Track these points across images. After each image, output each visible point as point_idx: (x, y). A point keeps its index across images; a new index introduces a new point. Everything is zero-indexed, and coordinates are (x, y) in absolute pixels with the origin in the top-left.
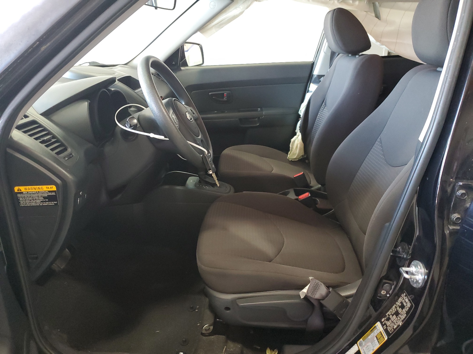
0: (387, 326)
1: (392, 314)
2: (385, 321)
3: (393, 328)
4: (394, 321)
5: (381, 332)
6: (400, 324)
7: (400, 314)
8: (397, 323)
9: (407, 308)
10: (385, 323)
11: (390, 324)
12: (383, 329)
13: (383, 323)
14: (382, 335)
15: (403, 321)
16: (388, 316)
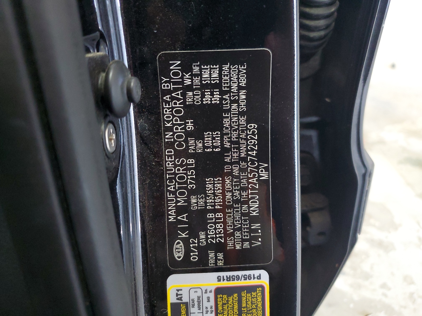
0: (220, 247)
1: (192, 192)
2: (193, 244)
3: (253, 220)
4: (229, 195)
5: (219, 291)
6: (265, 176)
7: (228, 150)
8: (245, 189)
9: (237, 101)
10: (198, 248)
11: (225, 223)
12: (215, 275)
13: (194, 257)
14: (239, 290)
15: (261, 157)
16: (184, 217)
